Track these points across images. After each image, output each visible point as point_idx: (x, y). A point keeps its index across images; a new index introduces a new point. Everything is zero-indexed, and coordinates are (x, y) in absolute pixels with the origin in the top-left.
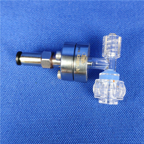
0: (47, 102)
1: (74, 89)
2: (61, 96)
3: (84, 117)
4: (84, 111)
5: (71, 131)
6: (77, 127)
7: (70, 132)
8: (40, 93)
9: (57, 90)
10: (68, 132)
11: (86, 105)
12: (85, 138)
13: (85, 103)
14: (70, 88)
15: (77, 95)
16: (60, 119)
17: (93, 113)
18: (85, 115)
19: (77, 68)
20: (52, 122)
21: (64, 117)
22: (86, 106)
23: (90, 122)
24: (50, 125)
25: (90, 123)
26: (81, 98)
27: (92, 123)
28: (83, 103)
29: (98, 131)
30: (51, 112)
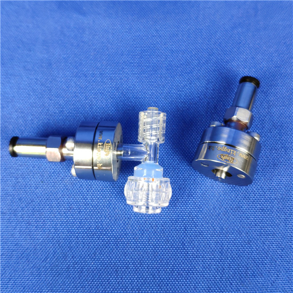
0: (59, 211)
1: (99, 189)
2: (80, 201)
3: (114, 231)
4: (114, 223)
5: (95, 252)
6: (102, 246)
7: (93, 254)
8: (48, 197)
9: (73, 192)
10: (90, 254)
11: (116, 213)
12: (115, 261)
13: (115, 211)
14: (93, 189)
15: (104, 199)
16: (78, 235)
17: (127, 225)
18: (115, 229)
19: (98, 162)
20: (66, 240)
21: (85, 233)
22: (117, 215)
23: (122, 239)
24: (63, 245)
25: (122, 241)
26: (109, 203)
27: (125, 240)
28: (112, 211)
29: (133, 252)
30: (65, 225)
